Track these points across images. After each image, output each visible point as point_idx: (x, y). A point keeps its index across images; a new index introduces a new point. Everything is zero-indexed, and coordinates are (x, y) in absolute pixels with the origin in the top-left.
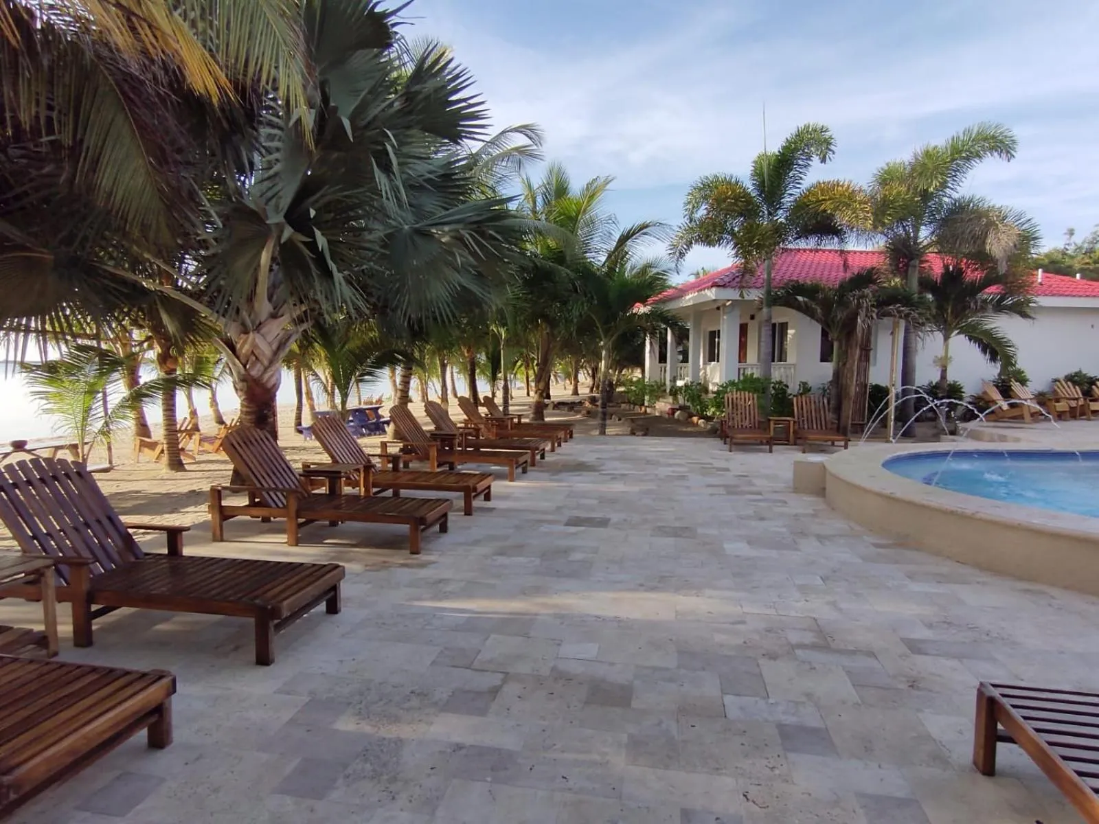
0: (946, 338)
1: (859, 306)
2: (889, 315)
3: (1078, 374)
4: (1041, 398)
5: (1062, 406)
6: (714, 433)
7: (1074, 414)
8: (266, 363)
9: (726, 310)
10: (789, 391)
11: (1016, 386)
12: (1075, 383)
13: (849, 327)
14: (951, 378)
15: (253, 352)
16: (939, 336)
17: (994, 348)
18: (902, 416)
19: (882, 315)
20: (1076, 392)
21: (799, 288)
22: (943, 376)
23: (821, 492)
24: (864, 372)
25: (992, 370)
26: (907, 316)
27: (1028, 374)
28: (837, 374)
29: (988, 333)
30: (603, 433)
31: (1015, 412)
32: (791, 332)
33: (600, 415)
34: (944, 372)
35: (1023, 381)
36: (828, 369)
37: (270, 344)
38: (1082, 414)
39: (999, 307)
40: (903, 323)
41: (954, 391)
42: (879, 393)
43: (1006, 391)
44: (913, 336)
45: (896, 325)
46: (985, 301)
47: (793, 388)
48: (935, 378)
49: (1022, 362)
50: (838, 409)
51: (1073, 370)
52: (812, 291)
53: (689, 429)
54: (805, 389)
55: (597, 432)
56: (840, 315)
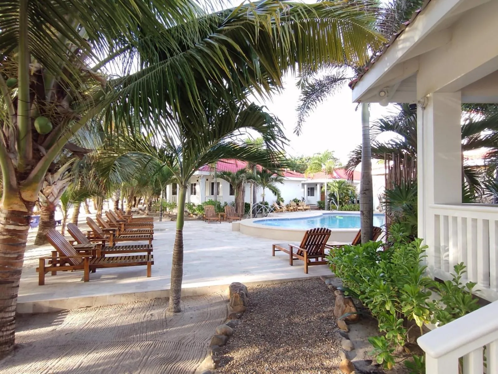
0: (264, 189)
1: (242, 180)
2: (249, 182)
3: (295, 199)
4: (287, 206)
5: (292, 208)
6: (199, 219)
7: (295, 210)
8: (56, 196)
9: (201, 178)
10: (221, 205)
11: (281, 203)
12: (295, 202)
13: (239, 185)
14: (265, 201)
15: (52, 193)
16: (262, 188)
17: (275, 192)
18: (254, 212)
19: (248, 182)
20: (295, 204)
21: (225, 173)
22: (263, 200)
23: (239, 230)
24: (243, 199)
25: (275, 198)
26: (254, 183)
27: (284, 199)
28: (236, 200)
29: (274, 188)
30: (161, 220)
31: (281, 210)
32: (221, 185)
33: (160, 214)
34: (264, 198)
35: (283, 201)
36: (233, 198)
37: (57, 189)
38: (296, 210)
39: (276, 180)
40: (253, 184)
41: (266, 204)
42: (247, 206)
43: (279, 204)
44: (256, 188)
45: (251, 185)
46: (272, 179)
47: (222, 204)
48: (262, 201)
49: (282, 196)
50: (237, 210)
51: (294, 198)
52: (229, 174)
53: (190, 218)
54: (226, 204)
55: (159, 220)
56: (237, 182)
